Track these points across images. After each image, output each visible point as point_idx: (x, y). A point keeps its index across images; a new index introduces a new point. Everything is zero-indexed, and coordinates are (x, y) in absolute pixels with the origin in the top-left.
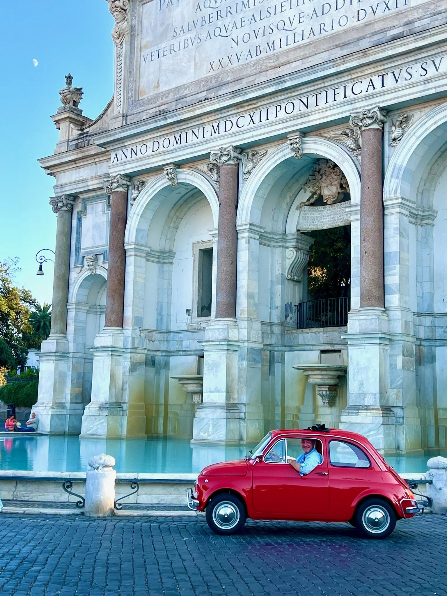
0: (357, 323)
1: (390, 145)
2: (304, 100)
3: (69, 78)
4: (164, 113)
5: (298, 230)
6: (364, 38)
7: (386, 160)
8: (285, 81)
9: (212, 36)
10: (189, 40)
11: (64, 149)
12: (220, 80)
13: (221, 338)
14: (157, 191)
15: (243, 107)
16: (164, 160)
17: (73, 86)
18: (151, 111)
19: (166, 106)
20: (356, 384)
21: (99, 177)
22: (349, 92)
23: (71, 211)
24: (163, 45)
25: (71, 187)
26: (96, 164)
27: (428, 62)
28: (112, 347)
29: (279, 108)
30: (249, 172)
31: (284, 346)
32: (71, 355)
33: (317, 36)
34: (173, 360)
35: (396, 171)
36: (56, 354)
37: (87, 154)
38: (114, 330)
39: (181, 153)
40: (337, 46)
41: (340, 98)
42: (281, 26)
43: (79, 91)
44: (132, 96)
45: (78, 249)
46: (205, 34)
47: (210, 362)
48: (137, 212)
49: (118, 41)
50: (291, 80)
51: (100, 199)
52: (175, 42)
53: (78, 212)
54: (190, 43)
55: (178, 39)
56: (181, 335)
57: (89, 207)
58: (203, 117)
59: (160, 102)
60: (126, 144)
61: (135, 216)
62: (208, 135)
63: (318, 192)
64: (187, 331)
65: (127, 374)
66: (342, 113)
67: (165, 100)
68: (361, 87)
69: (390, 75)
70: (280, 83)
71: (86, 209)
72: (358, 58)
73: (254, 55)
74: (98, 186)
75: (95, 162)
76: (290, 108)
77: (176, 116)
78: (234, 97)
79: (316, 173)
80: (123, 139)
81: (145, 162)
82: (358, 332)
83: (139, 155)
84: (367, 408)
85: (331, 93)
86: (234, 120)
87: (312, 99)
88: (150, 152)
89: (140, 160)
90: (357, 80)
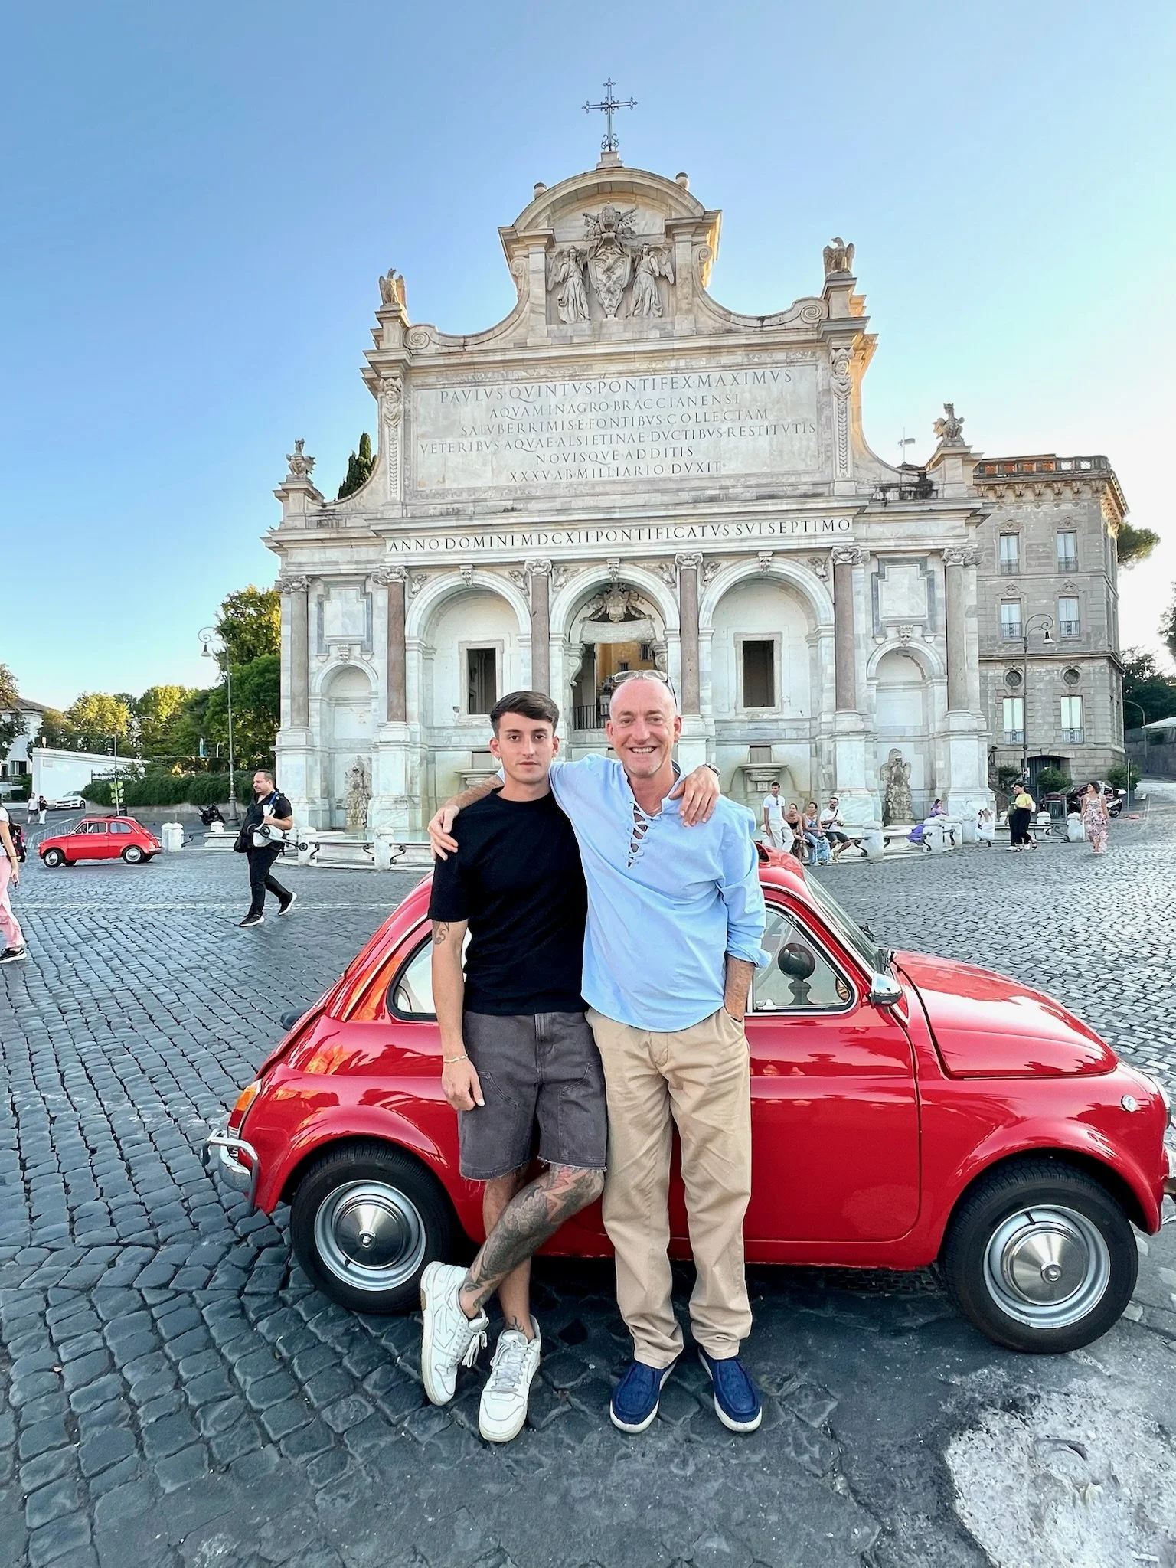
1: (702, 585)
2: (627, 532)
4: (457, 513)
5: (583, 642)
6: (682, 490)
7: (699, 595)
9: (513, 447)
10: (483, 443)
11: (300, 524)
12: (527, 492)
14: (444, 589)
15: (564, 526)
16: (459, 559)
17: (305, 453)
18: (441, 506)
19: (460, 505)
21: (357, 562)
22: (671, 534)
23: (307, 593)
24: (449, 440)
25: (314, 568)
26: (351, 547)
27: (743, 525)
29: (600, 534)
30: (560, 586)
33: (632, 476)
37: (345, 535)
38: (400, 724)
39: (482, 556)
40: (658, 491)
41: (663, 537)
42: (593, 457)
43: (310, 460)
44: (409, 485)
45: (320, 636)
46: (503, 442)
49: (391, 423)
52: (465, 442)
53: (319, 596)
54: (485, 447)
55: (470, 439)
56: (449, 731)
57: (334, 592)
58: (514, 526)
59: (449, 498)
60: (410, 535)
62: (518, 544)
63: (603, 610)
64: (455, 727)
66: (661, 550)
67: (456, 498)
68: (684, 532)
69: (710, 528)
71: (329, 592)
73: (564, 476)
74: (355, 572)
76: (612, 536)
78: (557, 515)
80: (408, 530)
81: (437, 558)
83: (427, 549)
85: (653, 531)
86: (550, 535)
87: (635, 533)
88: (442, 548)
89: (426, 554)
90: (680, 526)
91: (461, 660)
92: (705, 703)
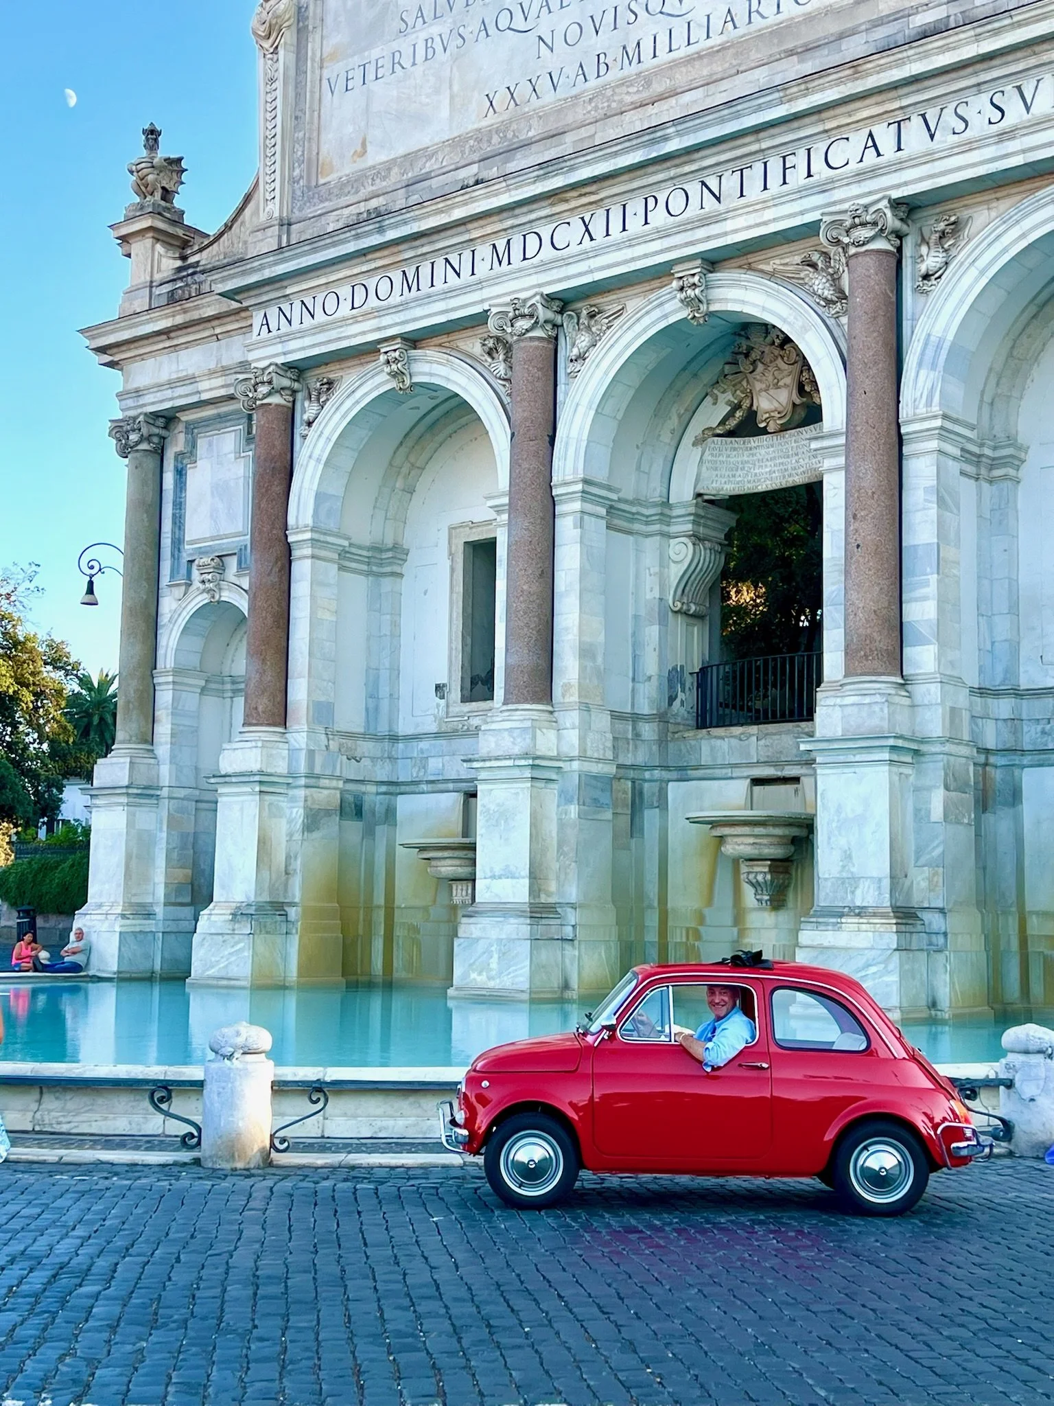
0: (837, 713)
1: (916, 290)
2: (713, 183)
3: (152, 135)
4: (378, 215)
5: (699, 495)
6: (853, 32)
7: (906, 325)
8: (666, 138)
9: (492, 30)
10: (438, 39)
11: (141, 303)
12: (510, 135)
13: (517, 750)
14: (362, 404)
15: (566, 201)
16: (379, 329)
17: (163, 153)
18: (346, 212)
19: (381, 200)
20: (836, 855)
21: (225, 371)
22: (818, 165)
23: (160, 452)
24: (375, 53)
25: (160, 396)
26: (218, 340)
27: (1008, 88)
28: (261, 773)
29: (651, 201)
30: (581, 357)
31: (666, 768)
32: (165, 792)
34: (404, 804)
35: (930, 353)
36: (130, 791)
37: (195, 315)
39: (418, 312)
40: (791, 53)
41: (797, 177)
42: (655, 6)
43: (175, 165)
44: (301, 177)
45: (178, 543)
46: (475, 26)
47: (492, 807)
48: (316, 455)
49: (266, 44)
50: (679, 134)
51: (228, 424)
52: (404, 45)
53: (179, 456)
54: (439, 48)
55: (411, 39)
56: (424, 745)
57: (203, 443)
58: (470, 226)
59: (369, 189)
60: (288, 291)
61: (312, 463)
62: (482, 269)
63: (746, 404)
64: (437, 735)
65: (298, 836)
66: (802, 213)
67: (381, 185)
68: (848, 152)
69: (917, 121)
70: (653, 142)
71: (194, 446)
72: (840, 82)
73: (591, 74)
74: (223, 392)
75: (217, 335)
76: (677, 203)
77: (405, 222)
78: (545, 176)
79: (741, 358)
80: (281, 280)
81: (333, 334)
82: (839, 733)
83: (320, 317)
84: (860, 912)
85: (775, 165)
86: (545, 233)
87: (731, 182)
88: (345, 310)
89: (321, 328)
90: (838, 135)
91: (452, 570)
92: (922, 641)
